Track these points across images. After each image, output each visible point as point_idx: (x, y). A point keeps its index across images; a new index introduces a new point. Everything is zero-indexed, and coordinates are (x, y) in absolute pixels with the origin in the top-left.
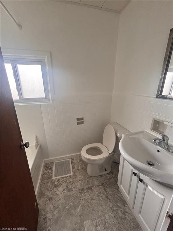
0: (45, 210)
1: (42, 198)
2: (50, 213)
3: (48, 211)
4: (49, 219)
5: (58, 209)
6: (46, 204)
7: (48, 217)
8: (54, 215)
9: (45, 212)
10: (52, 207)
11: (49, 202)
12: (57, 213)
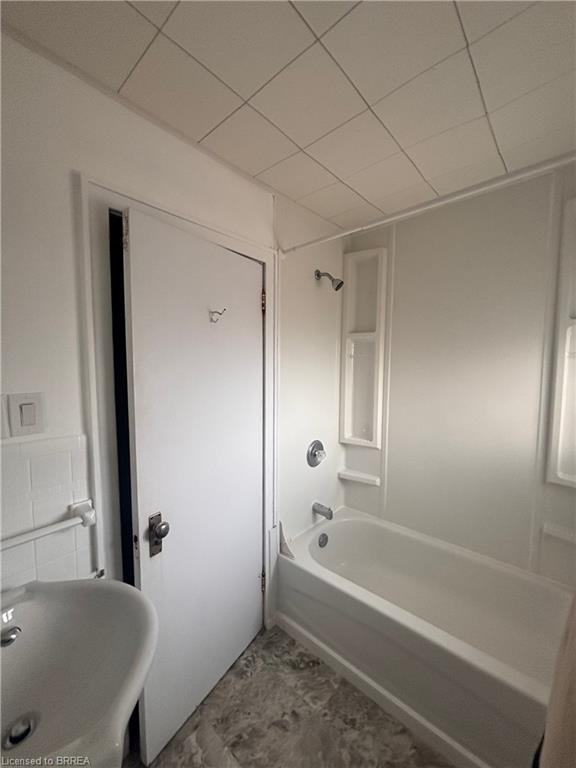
0: (374, 736)
1: (413, 751)
2: (355, 741)
3: (364, 739)
4: (346, 730)
5: (347, 763)
6: (383, 748)
7: (352, 730)
8: (343, 744)
9: (368, 732)
10: (366, 756)
11: (388, 759)
12: (340, 753)
